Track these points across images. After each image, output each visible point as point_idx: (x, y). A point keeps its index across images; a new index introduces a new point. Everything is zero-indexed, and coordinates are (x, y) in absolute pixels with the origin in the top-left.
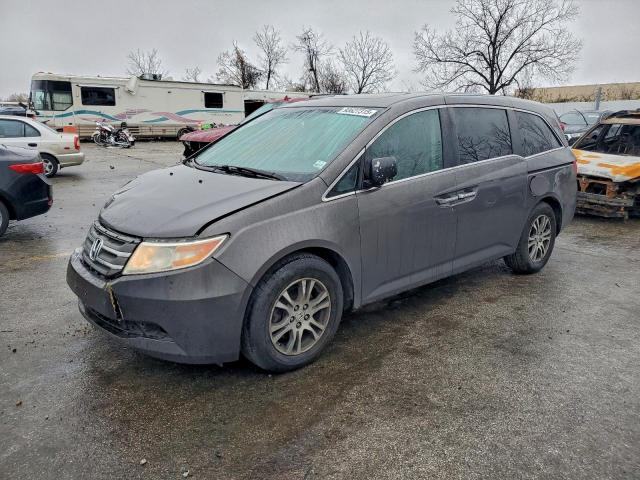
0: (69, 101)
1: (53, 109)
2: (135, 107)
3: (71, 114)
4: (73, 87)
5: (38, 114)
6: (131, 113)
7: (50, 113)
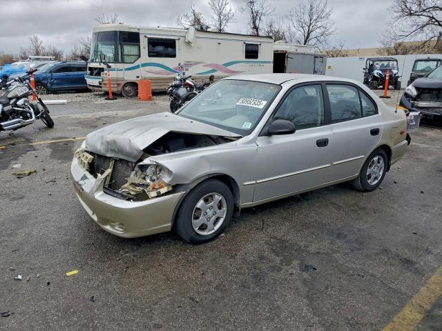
0: (136, 53)
1: (123, 62)
2: (192, 59)
3: (138, 67)
4: (141, 37)
5: (109, 67)
6: (189, 64)
7: (120, 66)
